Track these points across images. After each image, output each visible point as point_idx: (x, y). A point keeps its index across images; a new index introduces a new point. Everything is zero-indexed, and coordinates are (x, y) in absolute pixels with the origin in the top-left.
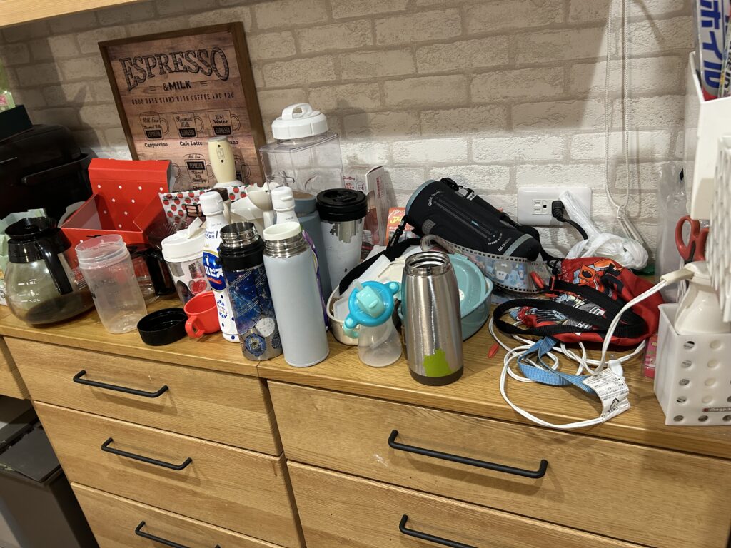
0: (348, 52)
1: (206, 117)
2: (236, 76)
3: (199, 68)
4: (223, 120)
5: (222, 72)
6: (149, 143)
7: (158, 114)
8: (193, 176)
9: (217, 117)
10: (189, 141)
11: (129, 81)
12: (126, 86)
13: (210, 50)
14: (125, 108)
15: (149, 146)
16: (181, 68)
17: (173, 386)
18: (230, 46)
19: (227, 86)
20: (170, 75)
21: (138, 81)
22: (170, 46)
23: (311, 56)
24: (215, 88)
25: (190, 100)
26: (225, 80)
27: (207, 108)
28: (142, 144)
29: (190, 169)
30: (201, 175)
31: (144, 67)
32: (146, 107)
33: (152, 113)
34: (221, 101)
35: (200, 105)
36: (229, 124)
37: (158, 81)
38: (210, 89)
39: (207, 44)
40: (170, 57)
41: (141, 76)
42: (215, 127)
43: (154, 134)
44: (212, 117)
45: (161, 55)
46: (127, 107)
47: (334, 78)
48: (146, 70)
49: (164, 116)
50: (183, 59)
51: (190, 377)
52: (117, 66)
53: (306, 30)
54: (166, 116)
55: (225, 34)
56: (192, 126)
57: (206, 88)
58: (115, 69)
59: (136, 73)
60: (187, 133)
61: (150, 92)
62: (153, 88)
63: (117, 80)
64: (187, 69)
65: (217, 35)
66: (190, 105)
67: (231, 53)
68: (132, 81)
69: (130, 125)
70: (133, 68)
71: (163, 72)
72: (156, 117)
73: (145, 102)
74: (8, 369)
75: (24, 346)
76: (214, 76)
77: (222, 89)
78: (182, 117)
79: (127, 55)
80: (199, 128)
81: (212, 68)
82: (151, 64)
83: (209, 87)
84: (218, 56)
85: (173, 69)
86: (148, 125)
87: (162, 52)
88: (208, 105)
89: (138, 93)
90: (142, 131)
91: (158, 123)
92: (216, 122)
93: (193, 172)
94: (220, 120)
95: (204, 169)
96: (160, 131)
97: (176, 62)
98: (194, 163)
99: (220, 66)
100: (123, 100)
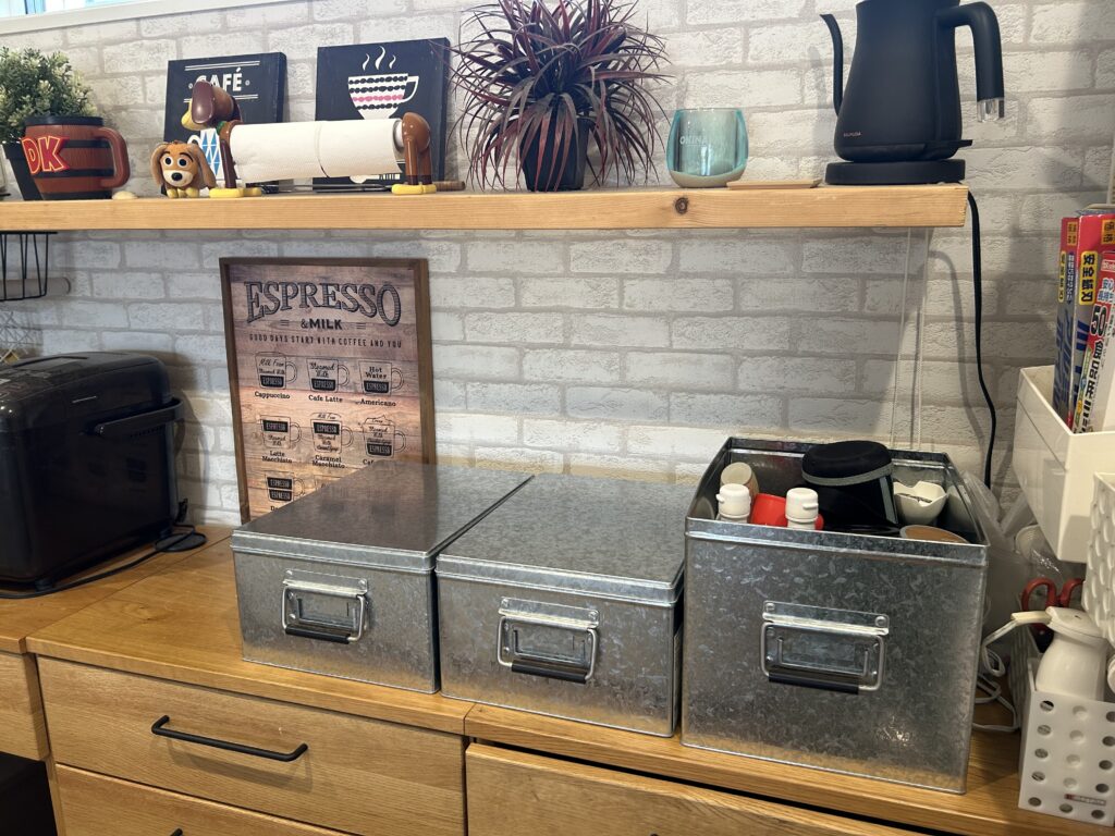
0: (584, 312)
1: (355, 367)
2: (409, 323)
3: (359, 306)
4: (379, 373)
5: (390, 314)
6: (262, 392)
7: (285, 356)
8: (319, 442)
9: (372, 369)
10: (323, 395)
11: (251, 310)
12: (246, 316)
13: (379, 287)
14: (238, 343)
15: (260, 395)
16: (332, 303)
17: (317, 744)
18: (410, 286)
19: (393, 333)
20: (314, 310)
21: (265, 311)
22: (323, 275)
23: (535, 311)
24: (376, 333)
25: (337, 344)
26: (392, 325)
27: (359, 356)
28: (252, 392)
29: (316, 432)
30: (332, 441)
31: (279, 295)
32: (269, 345)
33: (275, 353)
34: (380, 349)
35: (350, 351)
36: (388, 379)
37: (296, 314)
38: (368, 333)
39: (375, 279)
40: (320, 288)
41: (272, 306)
42: (365, 382)
43: (273, 382)
44: (365, 368)
45: (307, 284)
46: (240, 343)
47: (561, 340)
48: (281, 299)
49: (293, 359)
50: (337, 293)
51: (351, 732)
52: (239, 290)
53: (533, 280)
54: (297, 360)
55: (403, 271)
56: (332, 375)
57: (363, 331)
58: (234, 292)
59: (264, 301)
60: (323, 385)
61: (279, 326)
62: (285, 322)
63: (235, 308)
64: (340, 305)
65: (392, 270)
66: (335, 350)
67: (407, 295)
68: (257, 311)
69: (239, 366)
70: (262, 295)
71: (304, 305)
72: (281, 360)
73: (269, 339)
74: (29, 710)
75: (72, 674)
76: (378, 319)
77: (386, 335)
78: (320, 363)
79: (256, 278)
80: (341, 380)
81: (378, 308)
82: (290, 292)
83: (368, 330)
84: (388, 295)
85: (321, 302)
86: (266, 368)
87: (309, 280)
88: (363, 353)
89: (261, 326)
90: (256, 375)
91: (282, 368)
92: (368, 375)
93: (321, 437)
94: (375, 373)
95: (338, 433)
96: (282, 378)
97: (327, 296)
98: (324, 424)
99: (389, 309)
100: (237, 333)
